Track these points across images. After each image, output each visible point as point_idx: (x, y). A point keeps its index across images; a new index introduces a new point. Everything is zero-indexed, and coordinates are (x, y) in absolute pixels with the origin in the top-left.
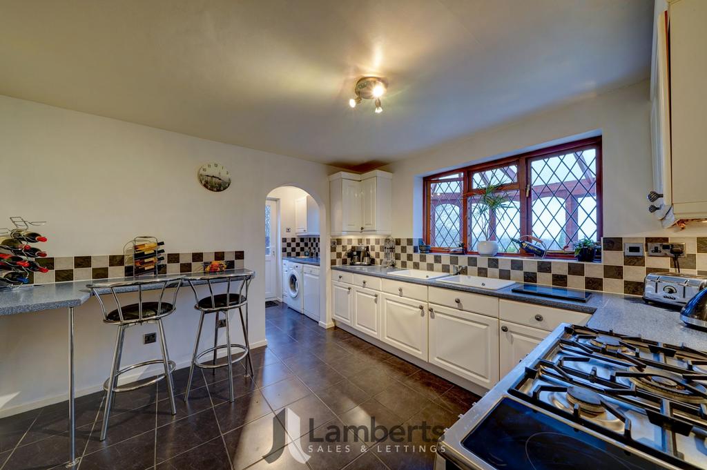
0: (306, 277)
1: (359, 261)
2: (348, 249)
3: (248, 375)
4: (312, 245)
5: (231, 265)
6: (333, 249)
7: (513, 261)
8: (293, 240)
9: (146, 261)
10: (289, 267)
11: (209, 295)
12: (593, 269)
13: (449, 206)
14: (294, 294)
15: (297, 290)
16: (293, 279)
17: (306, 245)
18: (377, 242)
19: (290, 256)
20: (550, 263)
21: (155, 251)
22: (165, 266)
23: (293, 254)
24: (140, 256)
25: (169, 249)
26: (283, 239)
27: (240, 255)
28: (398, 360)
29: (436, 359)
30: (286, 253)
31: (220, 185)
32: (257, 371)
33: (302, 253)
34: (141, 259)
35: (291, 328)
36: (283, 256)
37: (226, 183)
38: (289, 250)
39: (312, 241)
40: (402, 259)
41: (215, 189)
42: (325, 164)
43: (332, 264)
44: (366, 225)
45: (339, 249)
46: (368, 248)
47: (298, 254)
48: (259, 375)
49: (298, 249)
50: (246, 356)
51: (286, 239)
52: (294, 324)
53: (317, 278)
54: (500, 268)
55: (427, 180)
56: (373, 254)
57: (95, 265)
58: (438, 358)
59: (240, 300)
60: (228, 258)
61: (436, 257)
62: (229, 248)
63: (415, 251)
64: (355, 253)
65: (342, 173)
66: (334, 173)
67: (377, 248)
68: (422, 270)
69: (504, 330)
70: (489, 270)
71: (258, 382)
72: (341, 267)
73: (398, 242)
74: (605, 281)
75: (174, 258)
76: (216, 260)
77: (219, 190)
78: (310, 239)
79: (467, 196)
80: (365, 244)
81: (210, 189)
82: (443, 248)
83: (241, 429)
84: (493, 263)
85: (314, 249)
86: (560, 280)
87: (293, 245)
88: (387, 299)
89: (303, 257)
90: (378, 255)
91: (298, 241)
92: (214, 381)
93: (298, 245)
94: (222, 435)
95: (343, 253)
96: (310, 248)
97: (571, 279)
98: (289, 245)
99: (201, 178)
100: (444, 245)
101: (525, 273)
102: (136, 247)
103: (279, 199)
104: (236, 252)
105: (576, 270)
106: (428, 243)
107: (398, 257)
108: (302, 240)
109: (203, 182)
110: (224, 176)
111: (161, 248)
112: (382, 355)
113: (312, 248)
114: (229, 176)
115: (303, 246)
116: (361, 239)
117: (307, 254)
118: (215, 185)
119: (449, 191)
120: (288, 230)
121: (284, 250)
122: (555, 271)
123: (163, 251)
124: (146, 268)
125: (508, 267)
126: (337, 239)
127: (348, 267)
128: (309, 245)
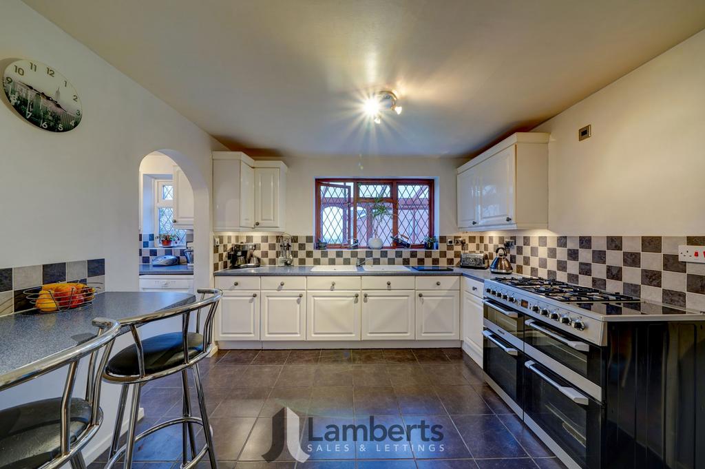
1: (245, 263)
6: (216, 251)
7: (396, 252)
12: (435, 254)
13: (335, 209)
18: (265, 239)
20: (417, 252)
27: (96, 267)
29: (369, 335)
31: (57, 119)
37: (70, 117)
40: (300, 257)
41: (44, 124)
42: (210, 135)
43: (215, 269)
44: (262, 220)
45: (221, 250)
54: (388, 257)
55: (319, 182)
58: (371, 333)
60: (73, 275)
61: (337, 253)
62: (74, 254)
64: (239, 253)
65: (243, 154)
67: (265, 247)
69: (420, 296)
70: (381, 259)
72: (223, 272)
73: (295, 239)
77: (52, 128)
80: (253, 242)
81: (30, 120)
84: (384, 254)
86: (421, 262)
88: (314, 296)
90: (266, 254)
95: (225, 254)
99: (7, 88)
101: (404, 259)
105: (428, 255)
107: (295, 254)
109: (14, 100)
110: (68, 102)
114: (76, 105)
118: (46, 115)
119: (335, 196)
125: (394, 256)
127: (229, 271)
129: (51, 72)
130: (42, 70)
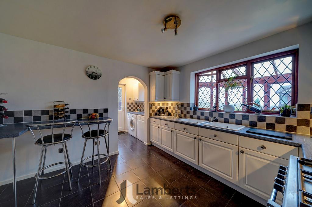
0: (138, 121)
1: (163, 114)
2: (158, 108)
3: (109, 169)
4: (141, 106)
5: (101, 115)
6: (151, 108)
7: (243, 116)
8: (132, 103)
9: (59, 113)
10: (130, 116)
11: (88, 130)
12: (291, 121)
14: (132, 129)
15: (134, 127)
16: (132, 122)
17: (138, 106)
18: (172, 105)
19: (131, 111)
20: (265, 117)
21: (64, 108)
22: (69, 116)
23: (132, 110)
24: (56, 110)
25: (71, 107)
26: (128, 103)
27: (106, 110)
28: (183, 163)
29: (203, 164)
30: (129, 110)
31: (96, 76)
32: (113, 167)
33: (136, 110)
34: (57, 112)
35: (131, 145)
36: (128, 111)
37: (99, 75)
38: (130, 108)
39: (141, 104)
40: (184, 113)
41: (94, 78)
42: (147, 67)
43: (150, 115)
44: (167, 96)
45: (154, 108)
46: (167, 108)
47: (134, 110)
48: (114, 169)
49: (134, 108)
50: (108, 160)
51: (129, 103)
52: (132, 143)
53: (143, 121)
54: (236, 119)
55: (197, 75)
56: (169, 110)
57: (34, 114)
59: (104, 133)
60: (100, 112)
61: (201, 112)
62: (101, 107)
63: (191, 109)
64: (161, 110)
65: (156, 71)
66: (151, 72)
67: (172, 108)
68: (194, 119)
69: (242, 153)
70: (230, 120)
71: (114, 173)
72: (154, 117)
73: (182, 105)
74: (298, 127)
75: (73, 112)
76: (94, 113)
77: (96, 79)
78: (140, 103)
79: (218, 82)
80: (166, 106)
81: (91, 78)
82: (205, 108)
83: (103, 200)
84: (233, 116)
85: (142, 108)
86: (270, 126)
87: (132, 106)
88: (177, 133)
89: (137, 111)
90: (172, 111)
91: (134, 104)
92: (92, 172)
93: (134, 106)
94: (93, 203)
95: (156, 110)
96: (140, 107)
97: (277, 125)
98: (130, 106)
99: (87, 73)
100: (205, 107)
101: (250, 122)
102: (55, 106)
103: (126, 85)
104: (104, 109)
105: (280, 121)
106: (197, 105)
107: (182, 112)
108: (136, 103)
109: (88, 75)
110: (98, 72)
111: (67, 107)
112: (175, 160)
113: (141, 107)
114: (100, 72)
115: (137, 106)
116: (164, 103)
117: (138, 110)
118: (94, 76)
120: (130, 99)
121: (128, 108)
122: (267, 121)
123: (68, 108)
124: (59, 117)
125: (241, 118)
126: (153, 103)
127: (158, 117)
128: (140, 106)
129: (94, 67)
130: (92, 67)
